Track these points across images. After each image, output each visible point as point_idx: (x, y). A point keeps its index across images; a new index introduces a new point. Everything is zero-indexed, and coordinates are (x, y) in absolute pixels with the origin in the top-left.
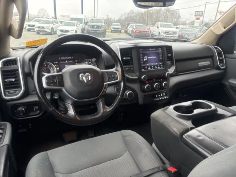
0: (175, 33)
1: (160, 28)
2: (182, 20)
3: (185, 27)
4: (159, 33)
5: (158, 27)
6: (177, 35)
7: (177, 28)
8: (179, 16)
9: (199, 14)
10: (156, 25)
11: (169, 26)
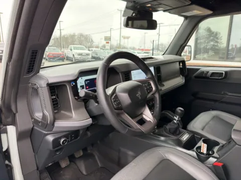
0: (88, 55)
1: (73, 50)
2: (95, 44)
3: (97, 49)
4: (74, 55)
5: (71, 50)
6: (90, 56)
7: (89, 50)
8: (92, 41)
9: (108, 39)
10: (69, 48)
11: (82, 49)
